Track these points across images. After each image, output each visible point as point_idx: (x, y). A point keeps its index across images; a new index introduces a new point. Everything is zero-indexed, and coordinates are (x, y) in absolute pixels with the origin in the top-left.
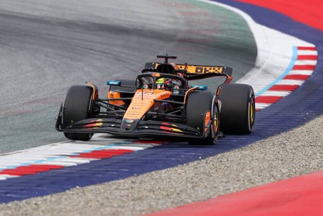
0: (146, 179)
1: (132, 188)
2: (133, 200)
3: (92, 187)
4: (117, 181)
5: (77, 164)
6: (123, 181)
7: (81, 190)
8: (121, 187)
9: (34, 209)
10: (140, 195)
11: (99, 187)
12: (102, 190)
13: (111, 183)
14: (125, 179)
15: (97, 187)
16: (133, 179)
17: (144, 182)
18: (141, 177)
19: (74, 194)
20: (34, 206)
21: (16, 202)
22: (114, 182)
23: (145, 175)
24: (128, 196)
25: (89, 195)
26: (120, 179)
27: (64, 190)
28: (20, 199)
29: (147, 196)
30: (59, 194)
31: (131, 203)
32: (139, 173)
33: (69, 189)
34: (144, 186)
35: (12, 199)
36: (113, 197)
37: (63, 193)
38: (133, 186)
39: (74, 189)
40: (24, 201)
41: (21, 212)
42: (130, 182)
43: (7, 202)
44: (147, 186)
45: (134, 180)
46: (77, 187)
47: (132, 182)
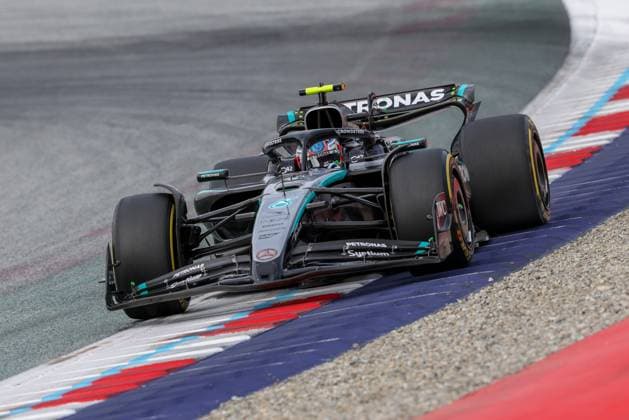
0: (382, 351)
1: (354, 376)
2: (362, 402)
3: (267, 391)
4: (319, 368)
5: (223, 347)
6: (332, 365)
7: (243, 404)
8: (331, 379)
10: (375, 390)
11: (282, 388)
12: (290, 395)
13: (305, 374)
14: (336, 360)
15: (277, 390)
16: (351, 355)
17: (378, 356)
18: (368, 347)
19: (229, 415)
22: (312, 370)
23: (377, 341)
24: (349, 395)
25: (264, 412)
26: (325, 362)
27: (207, 411)
29: (391, 387)
31: (360, 409)
32: (362, 342)
33: (216, 407)
34: (378, 366)
36: (316, 404)
37: (206, 418)
38: (355, 371)
39: (228, 404)
42: (347, 364)
44: (387, 366)
45: (355, 358)
46: (234, 398)
47: (352, 364)
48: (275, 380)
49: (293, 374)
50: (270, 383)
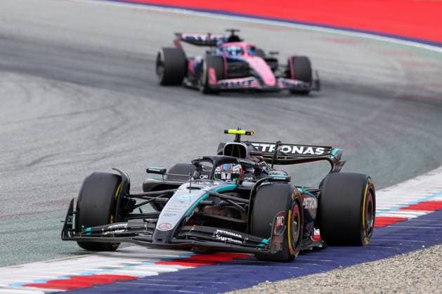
0: (355, 273)
1: (337, 283)
3: (286, 282)
4: (317, 275)
6: (325, 275)
7: (272, 286)
8: (323, 282)
11: (295, 281)
12: (299, 286)
13: (309, 277)
14: (328, 273)
15: (292, 282)
16: (337, 272)
17: (352, 275)
18: (347, 270)
19: (262, 291)
22: (313, 276)
23: (353, 267)
26: (321, 272)
27: (251, 286)
30: (243, 290)
32: (345, 266)
33: (256, 284)
34: (351, 281)
37: (249, 289)
38: (337, 281)
42: (333, 276)
44: (355, 282)
45: (339, 274)
46: (267, 281)
47: (337, 276)
48: (291, 276)
49: (303, 275)
50: (288, 277)
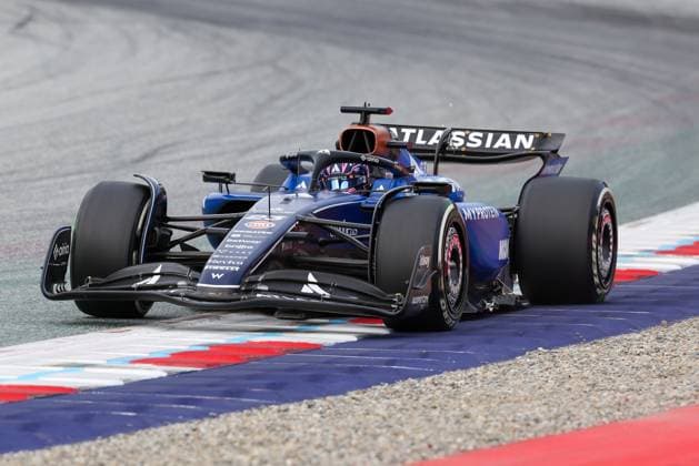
0: (688, 332)
1: (658, 350)
2: (660, 376)
3: (572, 349)
4: (625, 336)
6: (638, 336)
7: (548, 356)
8: (634, 349)
9: (449, 397)
10: (675, 366)
11: (587, 348)
12: (594, 355)
13: (612, 339)
14: (643, 332)
15: (582, 349)
16: (659, 331)
17: (684, 337)
18: (675, 327)
19: (533, 364)
20: (449, 388)
21: (411, 380)
22: (618, 338)
23: (685, 322)
24: (649, 367)
25: (566, 367)
26: (631, 332)
27: (513, 356)
28: (419, 376)
29: (690, 367)
30: (500, 364)
31: (658, 381)
32: (671, 320)
33: (523, 354)
34: (681, 346)
35: (404, 376)
36: (617, 369)
37: (511, 362)
38: (659, 345)
39: (533, 353)
40: (428, 379)
41: (421, 401)
42: (652, 338)
43: (391, 382)
44: (690, 347)
45: (661, 334)
46: (540, 349)
47: (659, 339)
48: (581, 340)
49: (600, 337)
50: (576, 341)
